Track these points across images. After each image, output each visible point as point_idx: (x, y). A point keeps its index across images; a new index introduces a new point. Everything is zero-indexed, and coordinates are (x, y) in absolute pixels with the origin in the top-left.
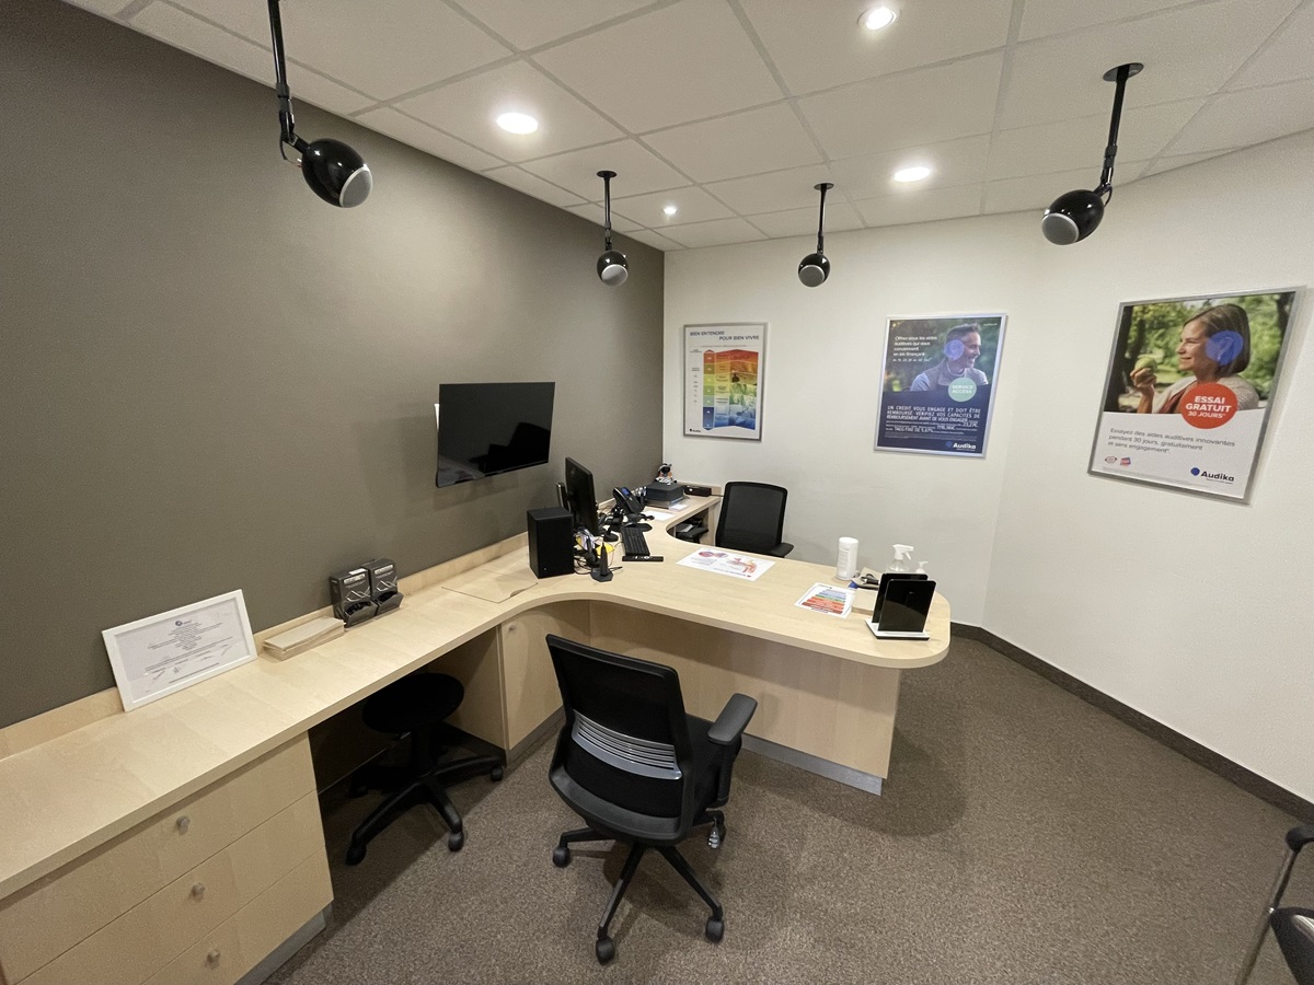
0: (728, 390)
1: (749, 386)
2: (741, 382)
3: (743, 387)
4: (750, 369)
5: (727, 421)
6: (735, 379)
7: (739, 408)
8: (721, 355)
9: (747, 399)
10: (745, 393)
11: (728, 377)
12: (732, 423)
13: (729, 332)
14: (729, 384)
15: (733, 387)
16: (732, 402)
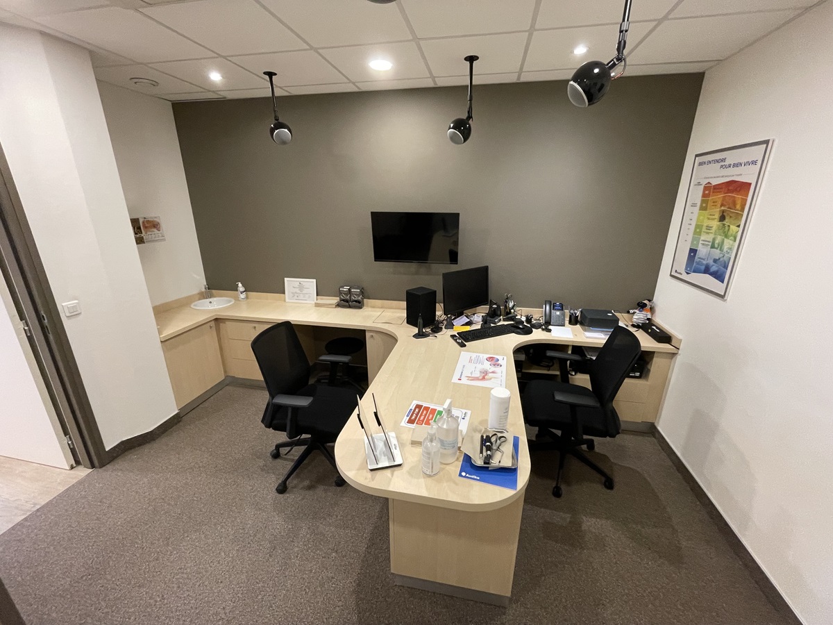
0: (713, 230)
1: (733, 228)
2: (726, 222)
3: (727, 228)
4: (738, 207)
5: (703, 268)
6: (722, 218)
7: (716, 253)
8: (717, 188)
9: (728, 243)
10: (726, 236)
11: (717, 216)
12: (706, 270)
13: (731, 157)
14: (715, 224)
15: (719, 227)
16: (713, 247)
